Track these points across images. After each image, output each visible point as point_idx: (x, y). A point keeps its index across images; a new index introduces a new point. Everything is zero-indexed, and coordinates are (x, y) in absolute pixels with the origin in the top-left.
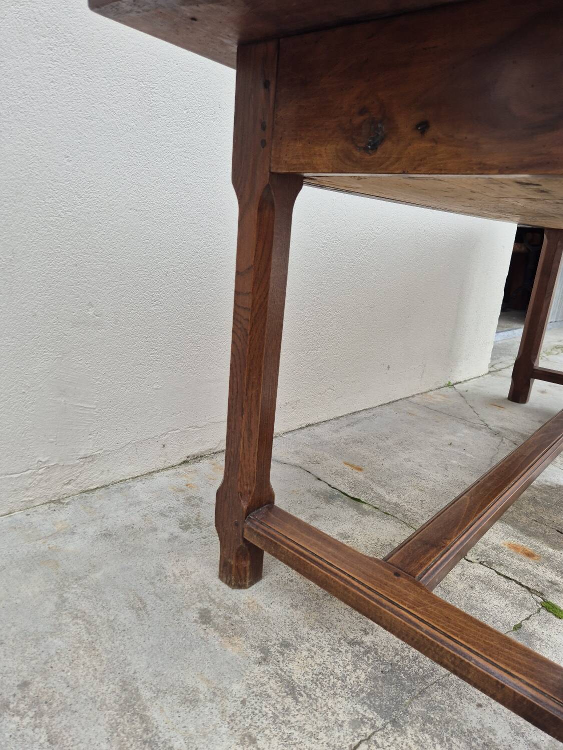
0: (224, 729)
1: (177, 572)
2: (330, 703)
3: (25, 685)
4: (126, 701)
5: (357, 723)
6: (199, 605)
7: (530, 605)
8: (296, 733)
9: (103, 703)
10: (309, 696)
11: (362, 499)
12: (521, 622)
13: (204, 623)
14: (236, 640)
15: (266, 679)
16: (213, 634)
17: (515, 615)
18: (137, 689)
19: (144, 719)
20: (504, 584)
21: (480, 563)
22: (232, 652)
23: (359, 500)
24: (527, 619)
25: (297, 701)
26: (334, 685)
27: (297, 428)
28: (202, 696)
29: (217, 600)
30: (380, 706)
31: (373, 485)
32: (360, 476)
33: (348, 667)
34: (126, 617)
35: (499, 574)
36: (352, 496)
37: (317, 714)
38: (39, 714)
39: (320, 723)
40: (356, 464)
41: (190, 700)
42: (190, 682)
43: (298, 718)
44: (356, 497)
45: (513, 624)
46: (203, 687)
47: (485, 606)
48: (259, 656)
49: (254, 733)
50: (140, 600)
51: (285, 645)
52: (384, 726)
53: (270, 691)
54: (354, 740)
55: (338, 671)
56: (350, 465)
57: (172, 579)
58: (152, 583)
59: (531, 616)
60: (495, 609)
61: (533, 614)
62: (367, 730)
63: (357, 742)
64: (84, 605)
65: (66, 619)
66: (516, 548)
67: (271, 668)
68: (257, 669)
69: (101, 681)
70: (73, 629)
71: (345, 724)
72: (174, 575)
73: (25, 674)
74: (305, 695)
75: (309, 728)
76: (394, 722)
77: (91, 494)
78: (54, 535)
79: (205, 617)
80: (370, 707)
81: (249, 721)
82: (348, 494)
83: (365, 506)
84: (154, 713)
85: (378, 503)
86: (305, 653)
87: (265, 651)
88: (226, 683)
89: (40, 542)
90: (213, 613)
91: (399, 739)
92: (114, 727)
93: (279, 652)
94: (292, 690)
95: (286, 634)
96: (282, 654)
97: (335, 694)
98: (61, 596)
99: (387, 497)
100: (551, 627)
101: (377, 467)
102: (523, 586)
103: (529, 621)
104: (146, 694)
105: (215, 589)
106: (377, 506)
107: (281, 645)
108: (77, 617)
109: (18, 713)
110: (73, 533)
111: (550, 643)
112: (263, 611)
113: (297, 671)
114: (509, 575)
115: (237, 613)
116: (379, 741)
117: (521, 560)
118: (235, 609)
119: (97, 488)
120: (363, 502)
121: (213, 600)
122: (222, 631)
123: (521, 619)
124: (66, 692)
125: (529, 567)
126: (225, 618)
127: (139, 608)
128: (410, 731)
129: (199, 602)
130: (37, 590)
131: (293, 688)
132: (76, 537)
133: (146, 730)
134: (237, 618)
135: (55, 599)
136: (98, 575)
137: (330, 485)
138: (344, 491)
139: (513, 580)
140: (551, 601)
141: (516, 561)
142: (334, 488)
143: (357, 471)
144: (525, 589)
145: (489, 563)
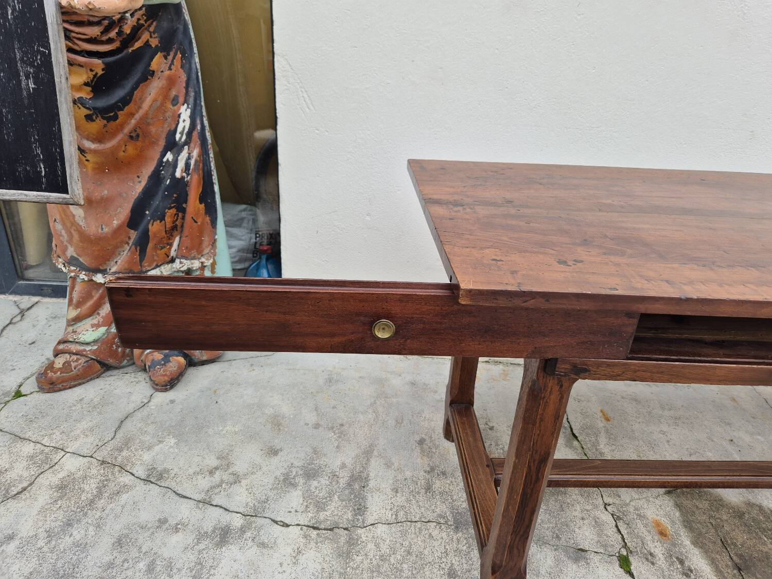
0: (391, 482)
1: (427, 417)
2: (438, 503)
3: (342, 425)
4: (368, 451)
5: (440, 516)
6: (423, 436)
7: (610, 549)
8: (414, 501)
9: (360, 447)
10: (433, 495)
11: (579, 439)
12: (588, 550)
13: (418, 443)
14: (425, 458)
15: (422, 478)
16: (418, 450)
17: (590, 546)
18: (374, 450)
19: (368, 460)
20: (611, 531)
21: (612, 515)
22: (419, 461)
23: (576, 437)
24: (596, 552)
25: (426, 493)
26: (448, 500)
28: (393, 467)
29: (433, 439)
30: (458, 519)
31: (603, 434)
32: (601, 424)
33: (461, 499)
34: (392, 423)
35: (617, 526)
36: (575, 432)
37: (429, 502)
38: (340, 437)
39: (427, 506)
40: (610, 415)
41: (388, 465)
42: (393, 460)
43: (420, 498)
44: (577, 435)
45: (581, 547)
46: (396, 465)
47: (577, 530)
48: (428, 469)
49: (399, 490)
50: (402, 419)
51: (444, 473)
52: (451, 525)
53: (419, 483)
55: (455, 497)
56: (604, 415)
57: (422, 419)
58: (412, 415)
59: (601, 553)
60: (581, 535)
61: (605, 554)
62: (442, 521)
63: (434, 520)
64: (380, 409)
65: (370, 411)
66: (658, 524)
67: (428, 476)
68: (422, 473)
69: (365, 440)
70: (370, 416)
71: (435, 514)
72: (425, 417)
73: (344, 421)
74: (431, 494)
75: (420, 503)
76: (457, 528)
77: (423, 359)
78: (392, 373)
79: (421, 442)
80: (453, 516)
81: (402, 486)
82: (574, 431)
83: (576, 443)
84: (373, 462)
85: (589, 446)
86: (448, 482)
87: (432, 469)
88: (406, 469)
89: (384, 373)
90: (426, 442)
91: (452, 533)
92: (357, 456)
93: (438, 473)
94: (428, 488)
95: (449, 470)
96: (438, 475)
97: (444, 502)
98: (375, 401)
99: (602, 446)
100: (606, 565)
101: (625, 424)
102: (624, 541)
103: (596, 554)
104: (375, 453)
105: (437, 433)
106: (584, 447)
107: (442, 472)
108: (374, 412)
109: (334, 432)
110: (400, 376)
111: (591, 569)
112: (448, 456)
113: (437, 485)
114: (623, 531)
115: (436, 449)
116: (443, 527)
117: (649, 532)
118: (437, 447)
120: (578, 441)
121: (431, 437)
122: (423, 451)
123: (590, 549)
124: (352, 435)
125: (649, 538)
126: (429, 448)
127: (399, 422)
128: (460, 534)
129: (426, 435)
130: (369, 393)
131: (429, 489)
132: (400, 378)
133: (366, 464)
134: (434, 451)
135: (372, 400)
136: (394, 400)
137: (567, 419)
138: (573, 427)
139: (622, 535)
140: (631, 559)
141: (644, 530)
142: (568, 422)
143: (603, 420)
144: (623, 543)
145: (619, 518)
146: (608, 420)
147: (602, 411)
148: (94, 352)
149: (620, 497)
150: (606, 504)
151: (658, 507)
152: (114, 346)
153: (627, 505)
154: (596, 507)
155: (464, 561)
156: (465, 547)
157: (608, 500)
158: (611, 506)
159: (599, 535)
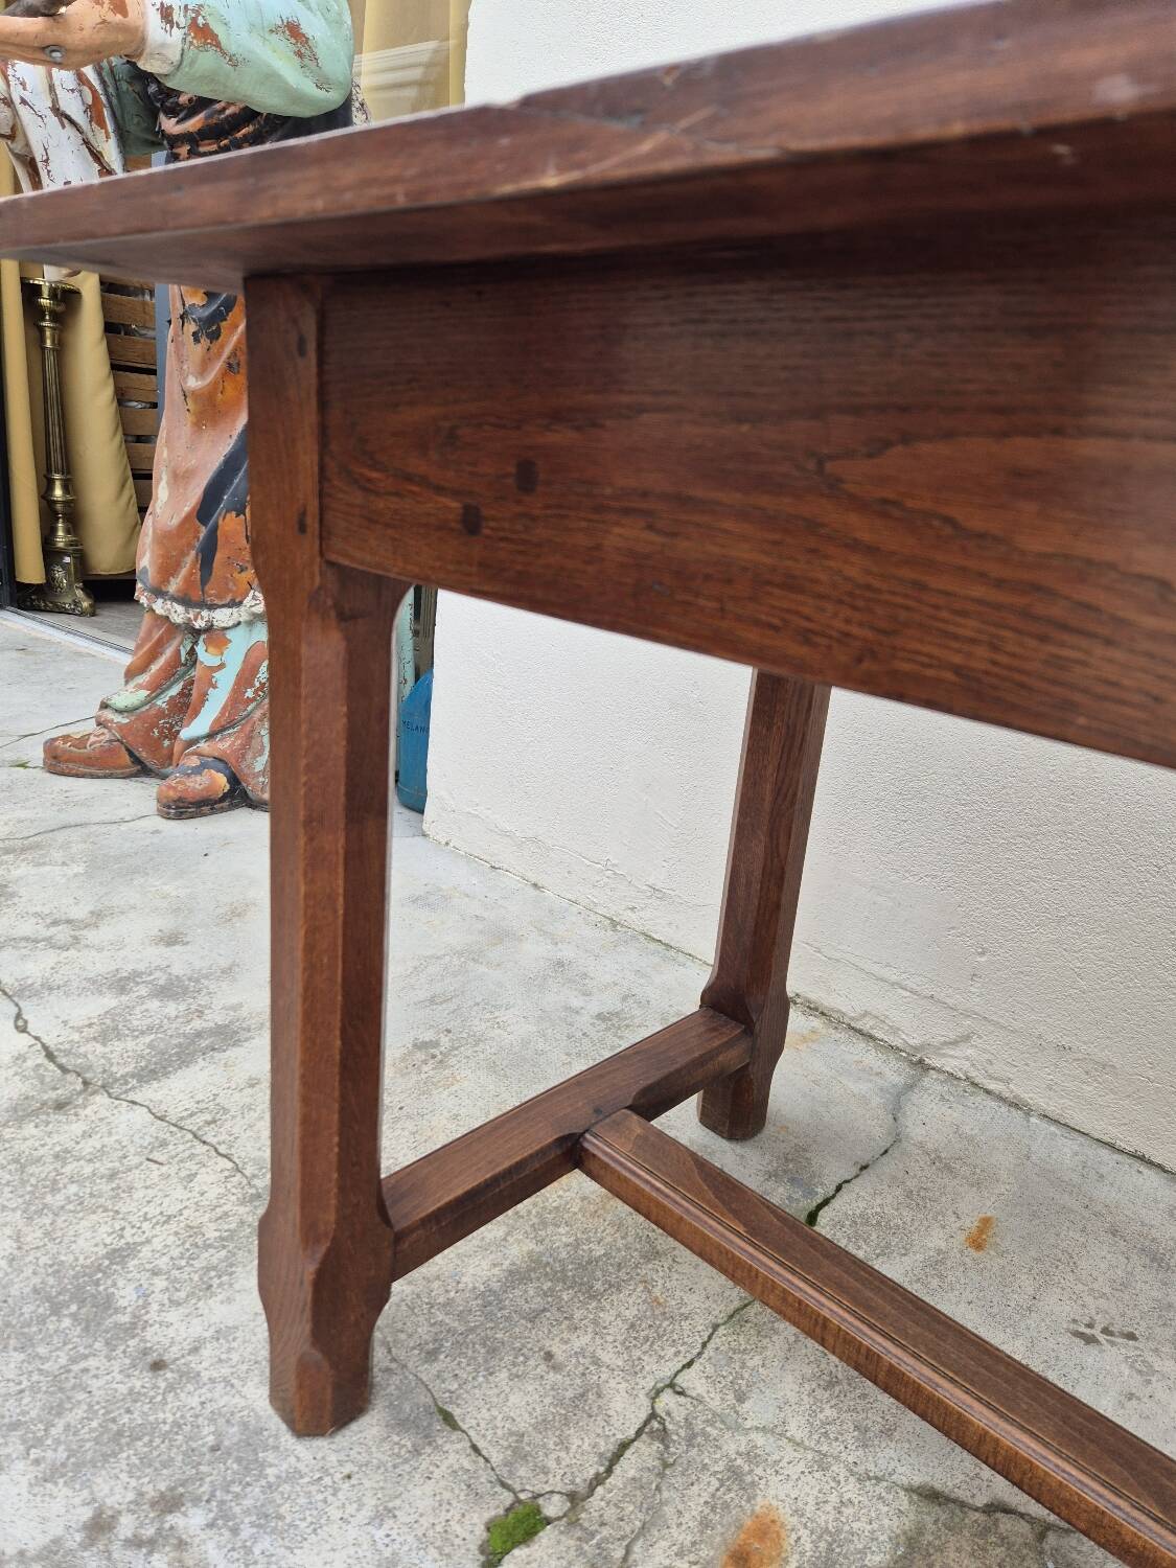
5: (260, 1163)
7: (522, 1471)
8: (256, 1116)
12: (463, 1431)
17: (483, 1425)
20: (589, 1443)
21: (653, 1416)
24: (475, 1448)
27: (1096, 1136)
32: (940, 1240)
35: (624, 1446)
40: (1004, 1240)
45: (456, 1412)
47: (502, 1375)
52: (254, 1188)
54: (239, 1158)
56: (981, 1230)
57: (488, 1016)
58: (477, 1004)
59: (487, 1460)
60: (496, 1391)
61: (493, 1469)
62: (251, 1172)
63: (237, 1161)
72: (496, 1017)
76: (257, 1196)
77: (644, 941)
79: (424, 1046)
91: (234, 1198)
100: (457, 1492)
102: (592, 1487)
103: (469, 1451)
105: (478, 1049)
110: (556, 944)
111: (407, 1467)
112: (440, 1090)
114: (628, 1467)
115: (433, 1069)
116: (234, 1179)
117: (705, 1524)
118: (441, 1067)
119: (660, 941)
121: (455, 1049)
122: (403, 1058)
123: (472, 1433)
125: (680, 1536)
126: (424, 1061)
129: (452, 1040)
130: (453, 942)
132: (549, 947)
136: (482, 970)
137: (847, 1181)
138: (836, 1204)
139: (609, 1471)
140: (547, 1536)
141: (696, 1507)
142: (839, 1188)
143: (961, 1237)
144: (582, 1489)
145: (663, 1435)
146: (977, 1242)
147: (986, 1222)
148: (121, 727)
149: (741, 1398)
150: (671, 1385)
151: (834, 1498)
152: (156, 731)
153: (737, 1428)
154: (634, 1370)
155: (176, 1253)
156: (217, 1234)
157: (691, 1380)
158: (682, 1399)
159: (543, 1425)
